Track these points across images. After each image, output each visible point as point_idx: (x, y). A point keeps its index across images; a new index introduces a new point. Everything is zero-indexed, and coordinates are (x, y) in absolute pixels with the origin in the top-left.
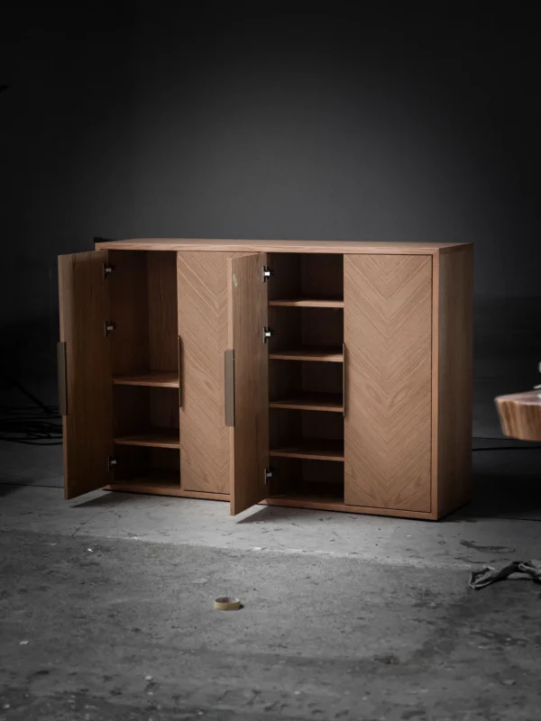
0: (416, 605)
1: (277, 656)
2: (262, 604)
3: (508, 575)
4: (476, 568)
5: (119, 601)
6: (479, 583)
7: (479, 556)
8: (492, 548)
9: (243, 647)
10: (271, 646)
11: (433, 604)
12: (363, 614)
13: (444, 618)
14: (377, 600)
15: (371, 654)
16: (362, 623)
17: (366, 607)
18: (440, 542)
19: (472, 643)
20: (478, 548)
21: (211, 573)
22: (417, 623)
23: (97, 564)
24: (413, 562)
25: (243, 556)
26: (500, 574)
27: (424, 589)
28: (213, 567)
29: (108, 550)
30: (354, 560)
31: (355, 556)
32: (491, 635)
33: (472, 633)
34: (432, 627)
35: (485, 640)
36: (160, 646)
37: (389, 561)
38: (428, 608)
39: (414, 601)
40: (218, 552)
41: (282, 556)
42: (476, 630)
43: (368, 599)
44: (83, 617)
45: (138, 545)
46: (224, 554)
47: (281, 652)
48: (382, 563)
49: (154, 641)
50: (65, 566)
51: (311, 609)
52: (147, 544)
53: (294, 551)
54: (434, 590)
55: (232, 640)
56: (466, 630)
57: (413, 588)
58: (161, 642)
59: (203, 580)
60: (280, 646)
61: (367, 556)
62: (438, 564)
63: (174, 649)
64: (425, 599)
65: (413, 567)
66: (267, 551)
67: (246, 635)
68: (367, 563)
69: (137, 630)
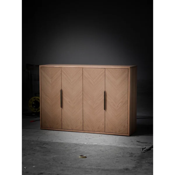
0: (129, 156)
1: (99, 168)
2: (91, 157)
3: (151, 149)
4: (142, 147)
5: (55, 156)
6: (144, 151)
7: (142, 144)
8: (145, 142)
9: (90, 167)
10: (97, 166)
11: (134, 156)
12: (117, 159)
13: (138, 159)
14: (120, 155)
15: (122, 168)
16: (117, 161)
17: (117, 157)
18: (131, 141)
19: (146, 165)
20: (141, 143)
21: (76, 149)
22: (131, 161)
23: (45, 147)
24: (126, 146)
25: (82, 145)
26: (149, 149)
27: (131, 153)
28: (75, 148)
29: (48, 144)
30: (111, 146)
31: (111, 145)
32: (150, 163)
33: (146, 163)
34: (135, 161)
35: (149, 164)
36: (69, 167)
37: (120, 146)
38: (133, 157)
39: (129, 155)
40: (76, 144)
41: (93, 145)
42: (146, 162)
43: (117, 155)
44: (47, 160)
45: (55, 143)
46: (77, 145)
47: (100, 168)
48: (118, 146)
49: (67, 166)
50: (38, 148)
51: (104, 157)
52: (57, 143)
53: (95, 144)
54: (133, 153)
55: (86, 165)
56: (144, 162)
57: (128, 152)
58: (69, 166)
59: (74, 151)
60: (99, 166)
61: (114, 145)
62: (133, 146)
63: (72, 167)
64: (131, 155)
65: (126, 147)
66: (88, 144)
67: (89, 164)
68: (115, 147)
69: (62, 163)
